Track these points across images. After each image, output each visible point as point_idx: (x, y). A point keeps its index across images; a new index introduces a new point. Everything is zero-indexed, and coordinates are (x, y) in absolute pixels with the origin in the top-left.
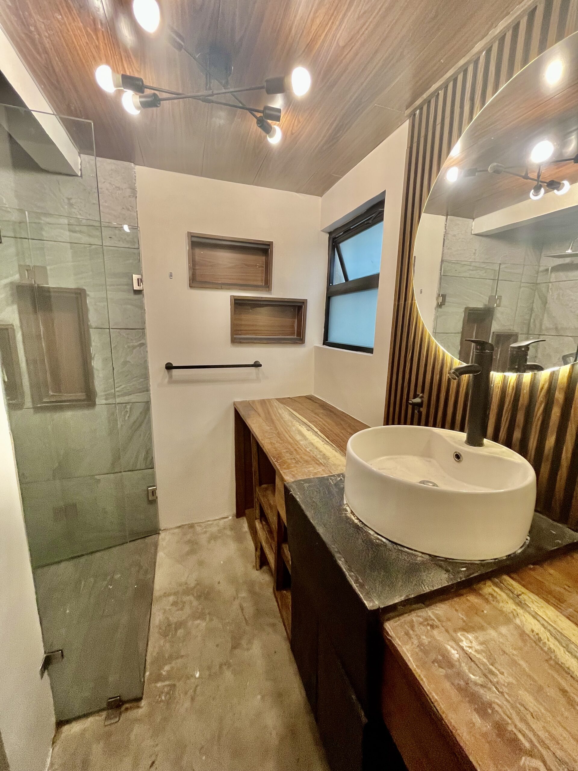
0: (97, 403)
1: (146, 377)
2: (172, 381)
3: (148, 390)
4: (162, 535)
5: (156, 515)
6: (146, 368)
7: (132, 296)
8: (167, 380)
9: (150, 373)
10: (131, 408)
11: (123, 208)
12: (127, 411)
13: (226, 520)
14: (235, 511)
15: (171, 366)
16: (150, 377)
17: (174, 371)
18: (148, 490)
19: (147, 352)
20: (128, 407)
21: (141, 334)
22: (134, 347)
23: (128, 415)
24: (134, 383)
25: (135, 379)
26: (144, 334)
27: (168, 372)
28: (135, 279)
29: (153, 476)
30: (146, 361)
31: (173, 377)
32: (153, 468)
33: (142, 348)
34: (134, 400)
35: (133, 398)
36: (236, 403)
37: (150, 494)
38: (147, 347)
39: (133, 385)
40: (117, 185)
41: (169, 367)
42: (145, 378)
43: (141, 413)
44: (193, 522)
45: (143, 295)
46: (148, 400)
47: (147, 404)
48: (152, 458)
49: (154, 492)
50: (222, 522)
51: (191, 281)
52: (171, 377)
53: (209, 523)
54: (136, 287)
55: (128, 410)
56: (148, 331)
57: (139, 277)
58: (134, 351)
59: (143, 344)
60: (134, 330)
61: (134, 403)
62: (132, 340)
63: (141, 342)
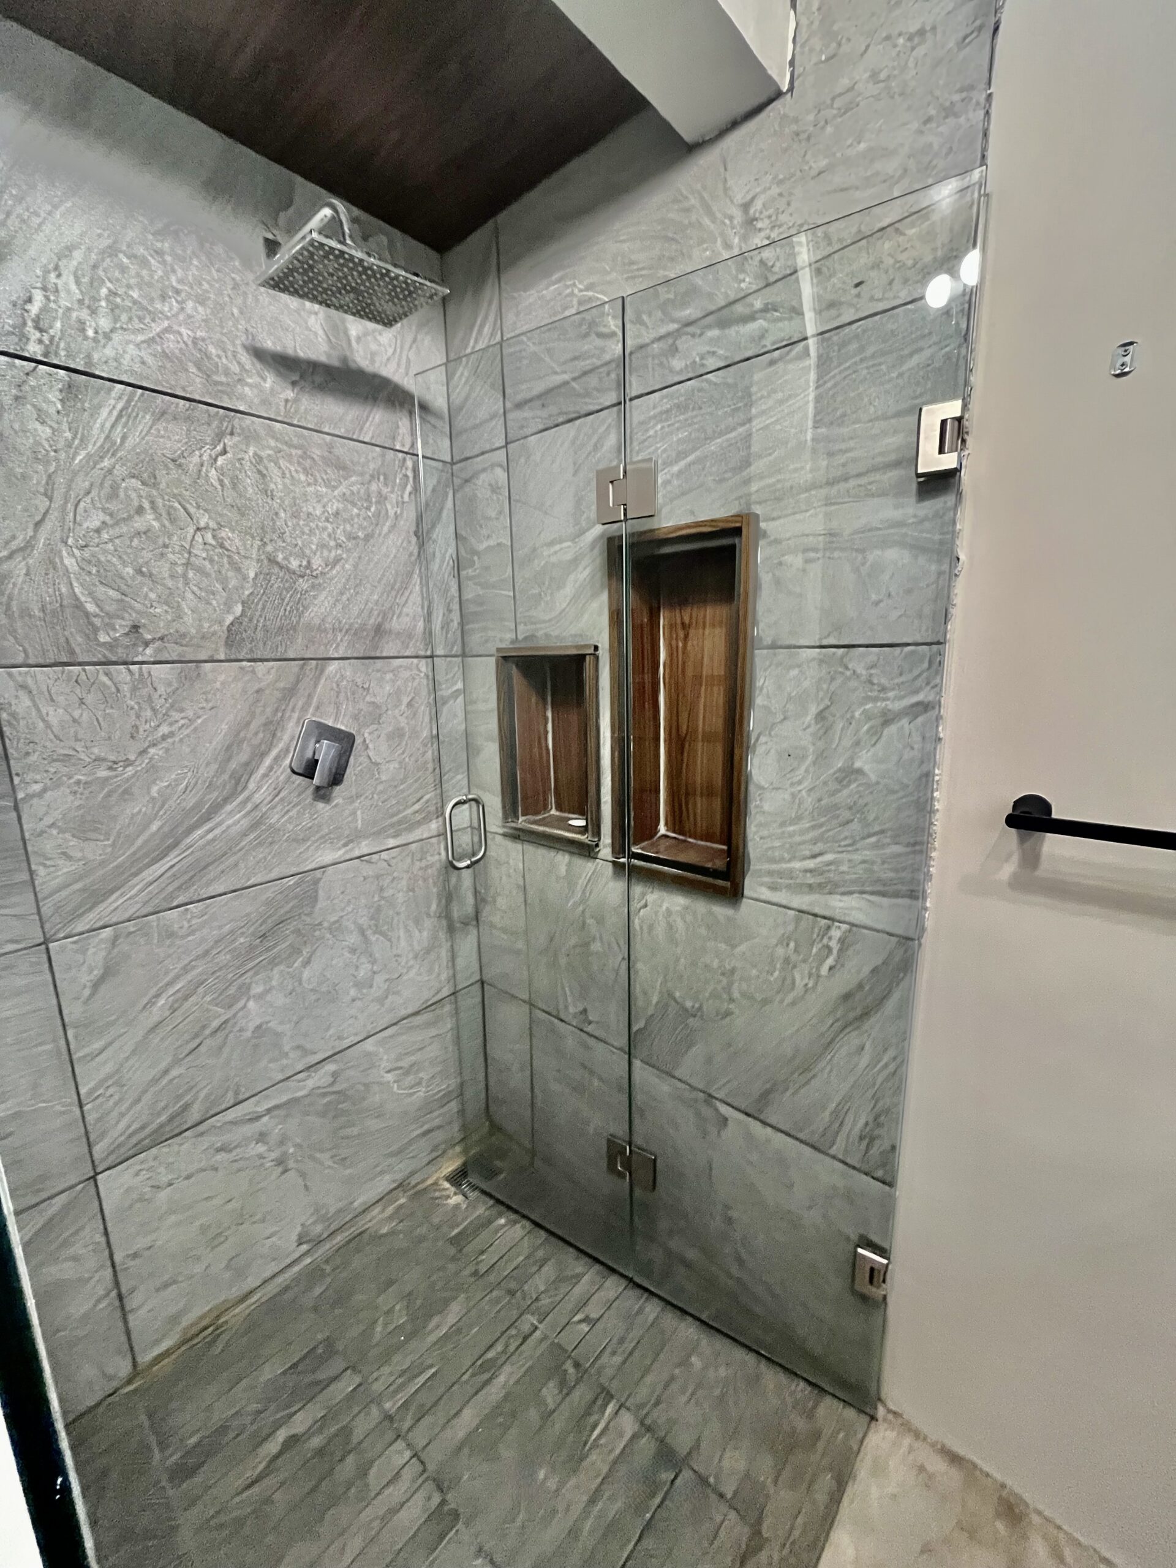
1: (920, 840)
2: (1030, 879)
3: (915, 894)
5: (874, 1348)
6: (924, 807)
7: (912, 509)
8: (1009, 869)
9: (939, 826)
10: (842, 941)
11: (929, 120)
12: (829, 949)
16: (938, 843)
17: (1053, 844)
18: (856, 1253)
19: (938, 739)
20: (836, 933)
21: (926, 665)
22: (888, 719)
23: (830, 961)
24: (868, 854)
25: (873, 839)
26: (936, 665)
27: (1022, 840)
28: (932, 426)
30: (926, 779)
31: (1045, 865)
32: (891, 1184)
33: (920, 719)
34: (857, 918)
35: (855, 908)
37: (864, 1275)
38: (939, 718)
39: (866, 861)
40: (913, 28)
41: (1030, 817)
42: (915, 844)
43: (875, 971)
45: (959, 494)
46: (911, 934)
47: (908, 946)
48: (894, 1147)
49: (876, 1275)
52: (1031, 860)
54: (932, 460)
55: (834, 944)
56: (953, 657)
57: (952, 409)
58: (892, 729)
59: (925, 707)
60: (898, 650)
61: (856, 926)
62: (883, 689)
63: (920, 697)
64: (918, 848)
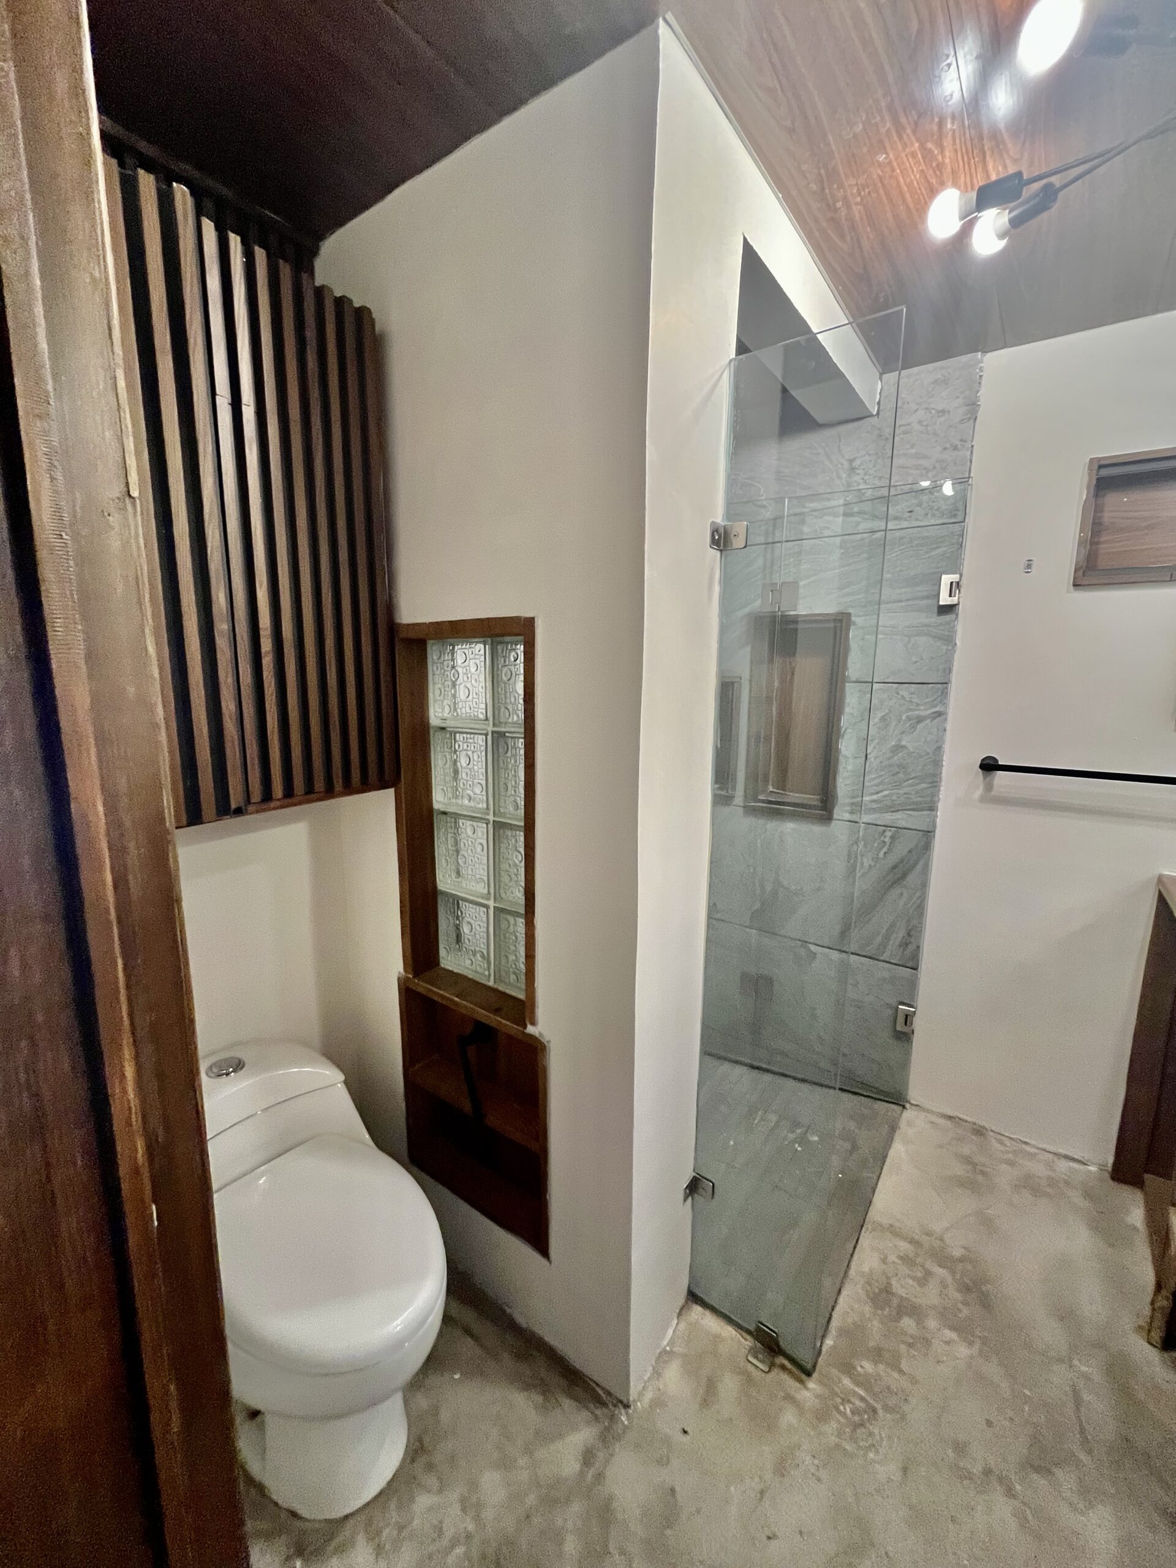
0: (835, 816)
2: (990, 798)
5: (904, 1065)
6: (937, 763)
7: (935, 619)
11: (945, 449)
12: (884, 842)
13: (1082, 1167)
14: (1111, 1160)
15: (992, 762)
16: (943, 783)
17: (999, 775)
18: (897, 1009)
19: (945, 730)
20: (888, 834)
21: (940, 694)
22: (920, 720)
23: (885, 849)
24: (906, 790)
25: (911, 782)
27: (984, 778)
28: (946, 584)
29: (912, 985)
30: (939, 749)
31: (995, 788)
32: (915, 969)
34: (903, 824)
35: (900, 819)
37: (901, 1020)
38: (946, 719)
39: (906, 794)
40: (940, 408)
41: (989, 766)
43: (912, 850)
45: (957, 615)
46: (931, 829)
47: (928, 834)
48: (918, 947)
49: (908, 1018)
51: (1081, 572)
52: (989, 787)
54: (945, 599)
55: (887, 840)
56: (954, 687)
57: (955, 577)
58: (920, 726)
59: (939, 714)
60: (925, 686)
61: (900, 828)
62: (918, 705)
63: (937, 709)
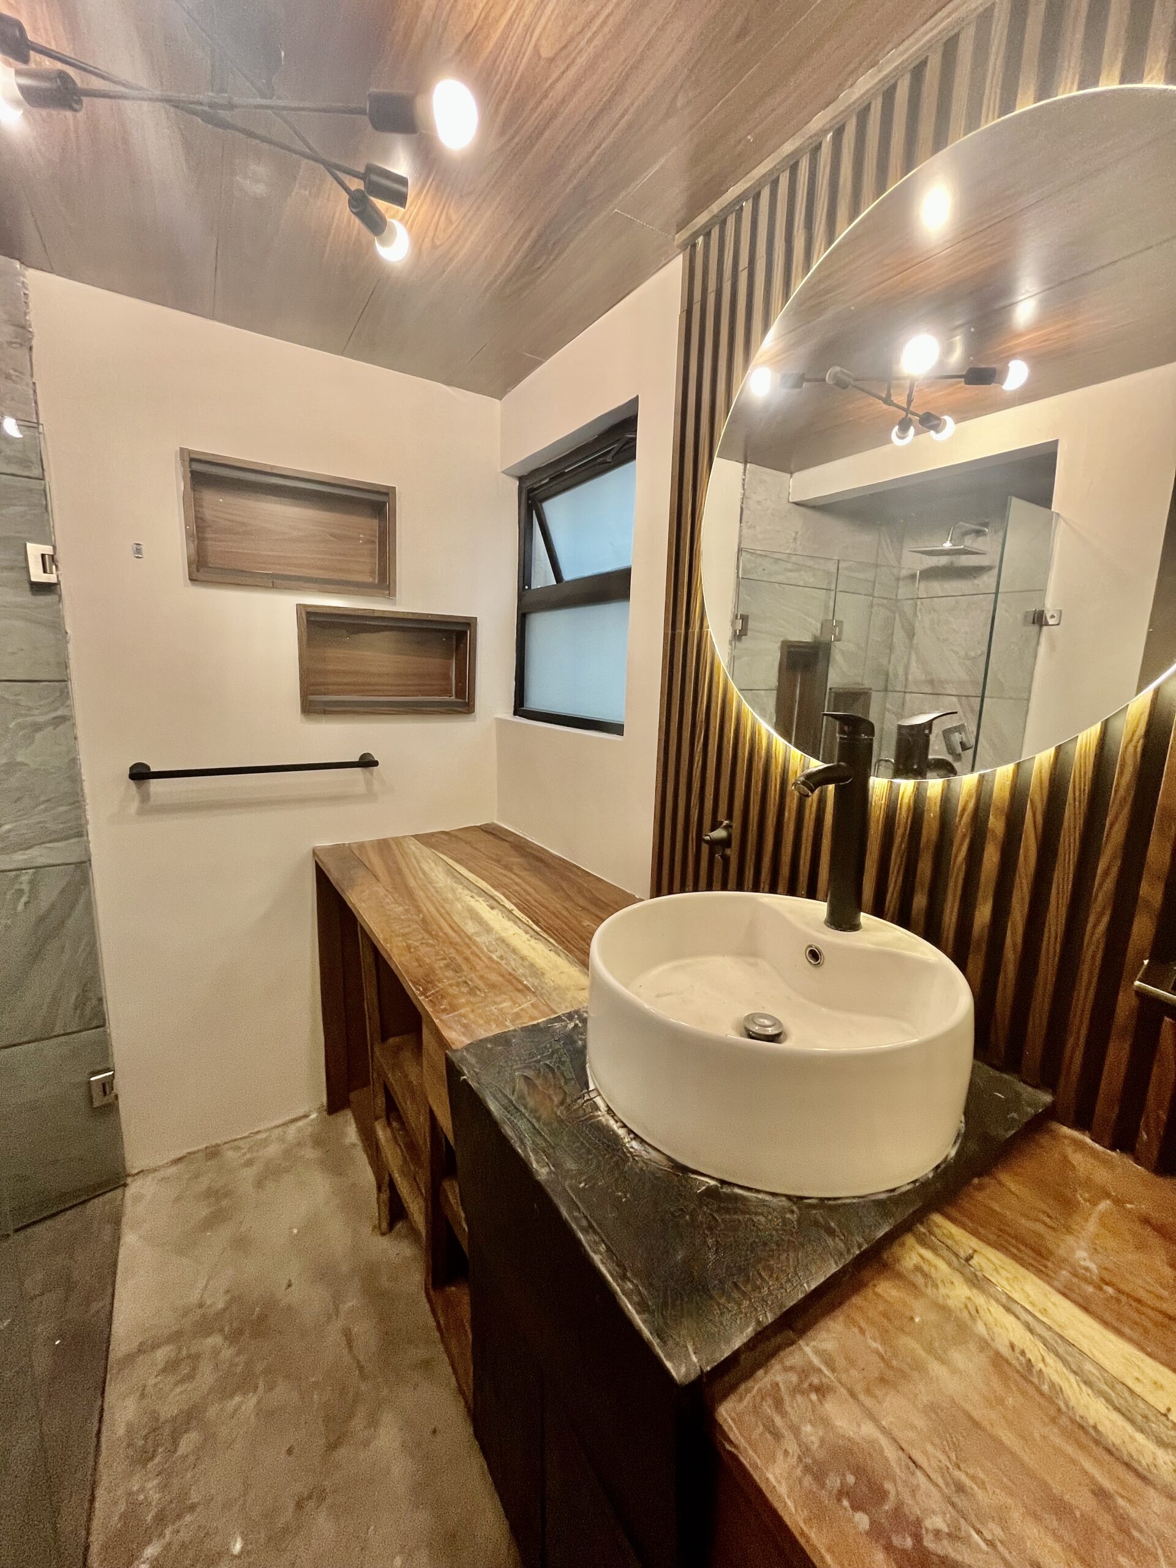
1: (76, 800)
2: (148, 808)
3: (80, 833)
4: (134, 1188)
5: (116, 1138)
6: (75, 779)
8: (135, 805)
9: (86, 791)
10: (32, 882)
12: (20, 892)
13: (300, 1123)
14: (324, 1099)
15: (146, 771)
16: (88, 801)
17: (155, 785)
18: (90, 1082)
19: (76, 738)
20: (25, 878)
21: (58, 694)
22: (37, 727)
23: (24, 899)
24: (37, 819)
25: (42, 807)
27: (138, 788)
28: (36, 558)
29: (104, 1048)
30: (74, 762)
32: (103, 1025)
34: (41, 861)
35: (39, 855)
36: (317, 852)
37: (97, 1092)
38: (74, 725)
39: (40, 822)
41: (140, 774)
42: (72, 803)
43: (63, 891)
44: (219, 1142)
45: (60, 596)
46: (84, 859)
47: (83, 866)
48: (100, 1000)
49: (107, 1087)
50: (292, 1130)
51: (194, 566)
52: (145, 798)
53: (259, 1137)
54: (37, 574)
55: (26, 887)
56: (76, 686)
57: (48, 550)
58: (38, 736)
59: (63, 719)
60: (36, 684)
61: (40, 867)
62: (30, 709)
63: (59, 713)
64: (77, 804)
